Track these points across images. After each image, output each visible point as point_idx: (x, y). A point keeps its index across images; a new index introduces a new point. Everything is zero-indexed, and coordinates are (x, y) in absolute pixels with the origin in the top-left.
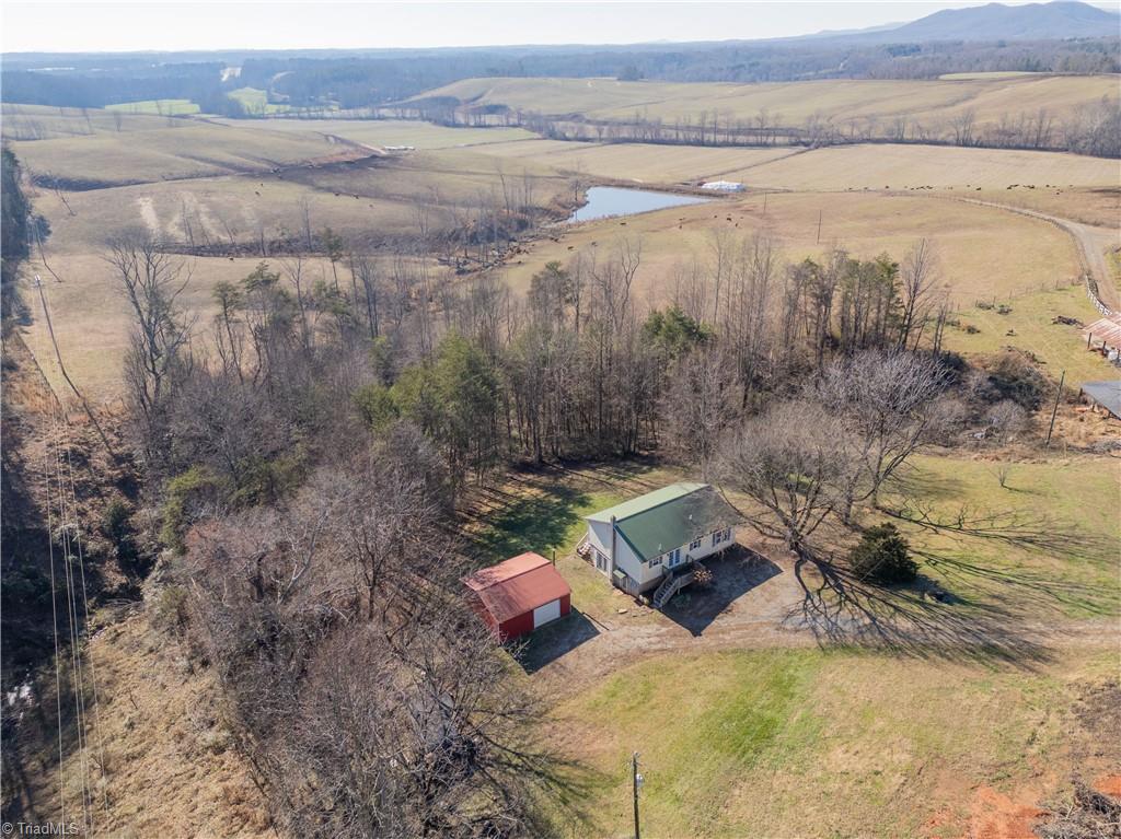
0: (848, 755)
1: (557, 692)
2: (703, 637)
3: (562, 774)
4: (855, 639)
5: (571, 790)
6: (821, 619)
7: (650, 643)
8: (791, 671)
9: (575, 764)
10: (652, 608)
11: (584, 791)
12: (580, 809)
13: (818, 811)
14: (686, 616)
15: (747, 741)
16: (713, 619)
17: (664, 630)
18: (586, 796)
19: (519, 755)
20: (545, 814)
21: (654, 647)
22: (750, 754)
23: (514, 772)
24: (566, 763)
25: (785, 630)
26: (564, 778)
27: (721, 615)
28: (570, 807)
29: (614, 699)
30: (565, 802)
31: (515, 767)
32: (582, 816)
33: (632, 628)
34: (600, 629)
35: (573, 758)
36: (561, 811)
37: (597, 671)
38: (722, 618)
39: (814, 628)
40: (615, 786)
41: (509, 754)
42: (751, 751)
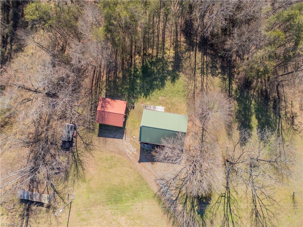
0: (124, 220)
1: (99, 147)
2: (140, 164)
3: (80, 169)
4: (165, 200)
5: (77, 174)
6: (166, 188)
7: (129, 153)
8: (142, 193)
9: (83, 169)
10: (140, 144)
11: (79, 177)
12: (75, 180)
13: (106, 224)
14: (144, 154)
15: (113, 200)
16: (147, 162)
17: (136, 153)
18: (78, 179)
19: (78, 156)
20: (70, 174)
21: (128, 155)
22: (109, 203)
23: (74, 159)
24: (82, 167)
25: (156, 182)
26: (79, 170)
27: (150, 163)
28: (74, 178)
29: (106, 161)
30: (74, 176)
31: (75, 158)
32: (74, 182)
33: (130, 145)
34: (124, 138)
35: (84, 168)
36: (72, 177)
37: (111, 149)
38: (149, 164)
39: (161, 188)
40: (84, 183)
41: (77, 154)
42: (111, 202)
